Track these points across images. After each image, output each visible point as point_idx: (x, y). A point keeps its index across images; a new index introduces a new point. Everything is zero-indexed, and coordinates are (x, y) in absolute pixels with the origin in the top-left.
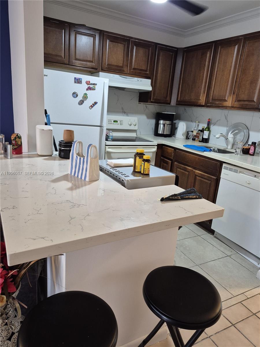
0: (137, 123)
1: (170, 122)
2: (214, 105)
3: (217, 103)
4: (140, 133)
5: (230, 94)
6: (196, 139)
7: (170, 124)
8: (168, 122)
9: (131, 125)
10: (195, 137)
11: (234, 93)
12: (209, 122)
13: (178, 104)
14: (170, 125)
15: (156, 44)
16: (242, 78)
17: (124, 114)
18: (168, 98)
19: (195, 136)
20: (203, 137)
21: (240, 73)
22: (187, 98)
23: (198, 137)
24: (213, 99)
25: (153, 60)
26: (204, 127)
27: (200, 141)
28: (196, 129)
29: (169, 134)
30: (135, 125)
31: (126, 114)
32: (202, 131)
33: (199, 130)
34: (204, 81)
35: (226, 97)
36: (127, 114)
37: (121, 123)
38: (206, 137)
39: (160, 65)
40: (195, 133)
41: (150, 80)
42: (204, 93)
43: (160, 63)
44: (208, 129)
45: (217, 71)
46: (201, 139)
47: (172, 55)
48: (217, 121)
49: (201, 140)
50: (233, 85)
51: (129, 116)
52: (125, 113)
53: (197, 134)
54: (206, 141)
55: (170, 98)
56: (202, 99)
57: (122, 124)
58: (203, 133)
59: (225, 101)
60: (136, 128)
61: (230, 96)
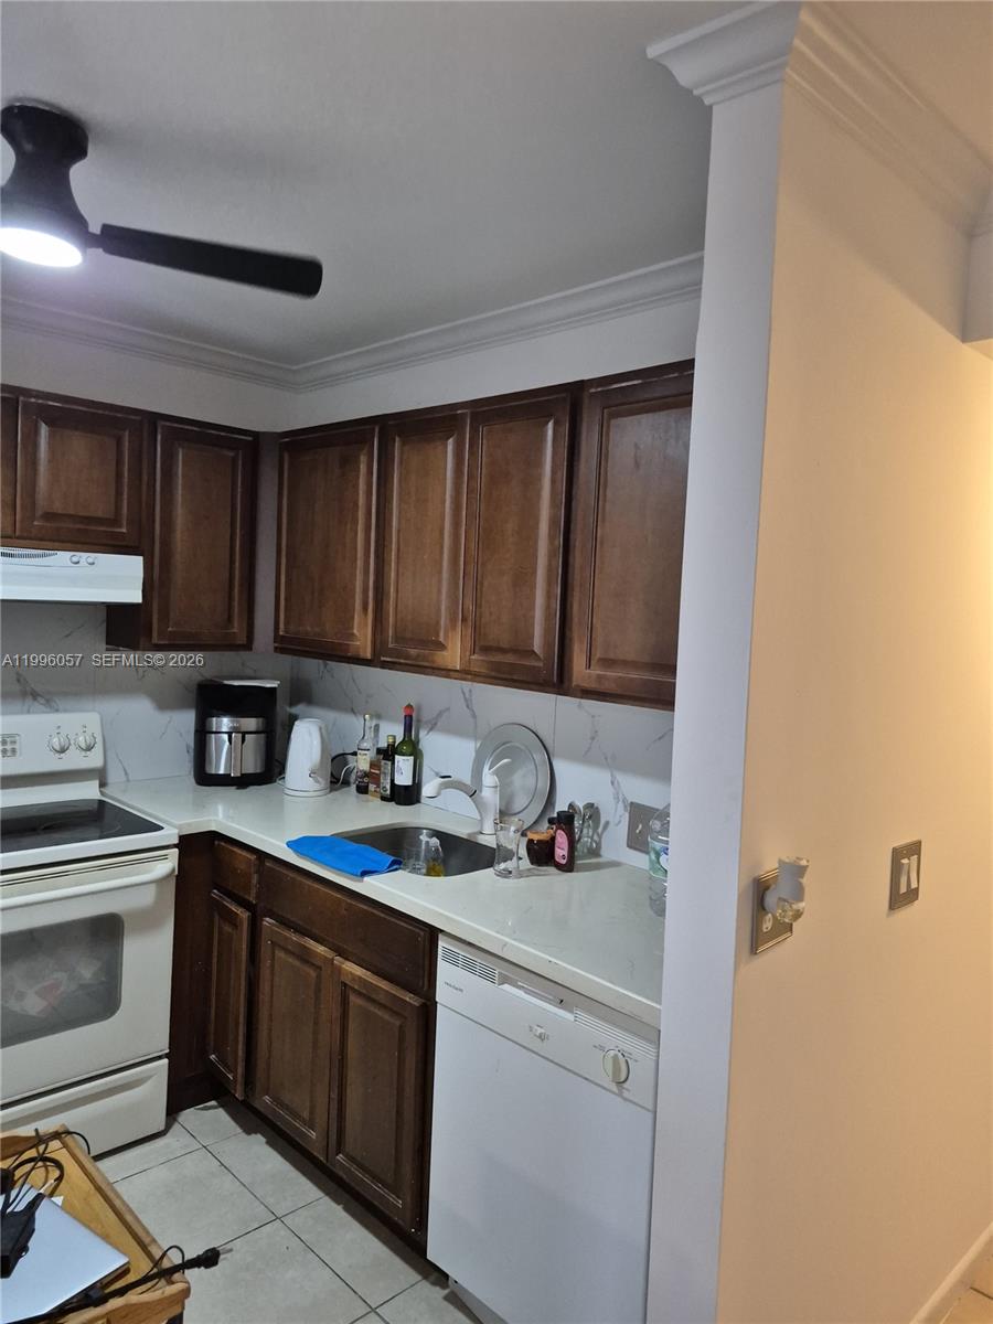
0: (99, 740)
1: (261, 720)
2: (402, 661)
3: (413, 652)
4: (126, 774)
5: (453, 621)
6: (372, 787)
7: (261, 729)
8: (251, 723)
9: (63, 751)
10: (366, 780)
11: (464, 620)
12: (411, 717)
13: (281, 648)
14: (263, 735)
15: (154, 418)
16: (483, 564)
17: (29, 701)
18: (236, 624)
19: (366, 775)
20: (392, 781)
21: (473, 545)
22: (309, 628)
23: (376, 779)
24: (397, 639)
25: (145, 478)
26: (394, 737)
27: (384, 798)
28: (365, 745)
29: (258, 771)
30: (89, 748)
31: (42, 701)
32: (388, 753)
33: (379, 751)
34: (360, 563)
35: (442, 634)
36: (48, 701)
37: (9, 747)
38: (404, 778)
39: (180, 499)
40: (362, 763)
41: (141, 558)
42: (365, 608)
43: (180, 492)
44: (411, 747)
45: (399, 531)
46: (388, 787)
47: (234, 460)
48: (440, 714)
49: (388, 792)
50: (457, 584)
51: (57, 711)
52: (35, 695)
53: (372, 765)
54: (407, 795)
55: (245, 625)
56: (362, 636)
57: (14, 751)
58: (393, 763)
59: (442, 647)
60: (94, 760)
61: (454, 627)
